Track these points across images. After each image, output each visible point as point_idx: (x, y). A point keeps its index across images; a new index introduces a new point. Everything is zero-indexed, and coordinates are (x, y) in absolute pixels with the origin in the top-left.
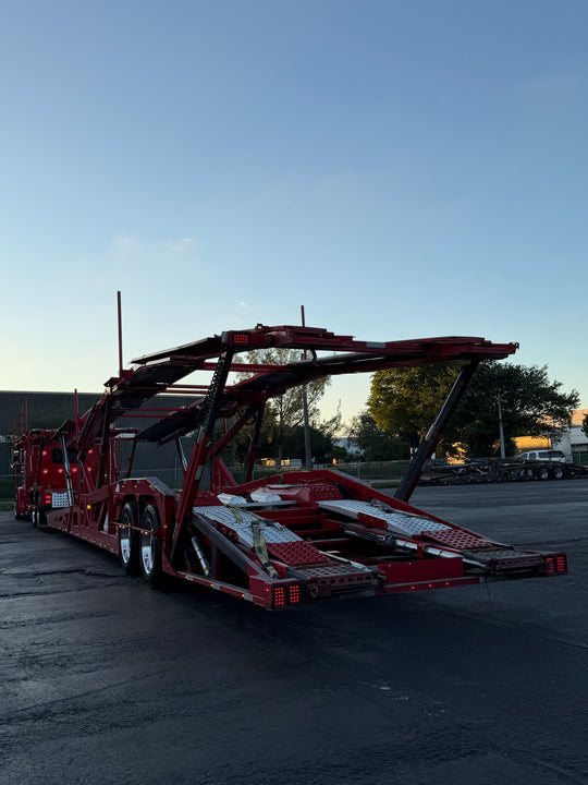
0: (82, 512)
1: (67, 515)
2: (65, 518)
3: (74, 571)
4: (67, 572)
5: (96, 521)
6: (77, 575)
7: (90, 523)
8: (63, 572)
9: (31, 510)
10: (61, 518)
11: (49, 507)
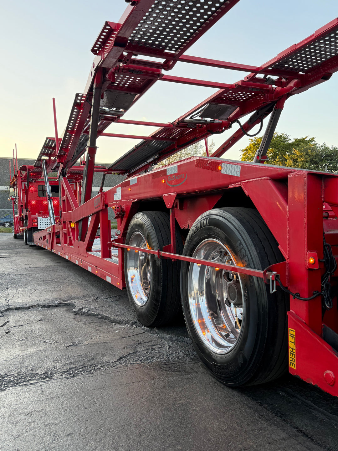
0: (65, 231)
1: (50, 234)
2: (47, 236)
3: (57, 306)
4: (49, 307)
5: (83, 239)
6: (60, 311)
7: (76, 242)
8: (43, 306)
9: (23, 231)
10: (45, 237)
11: (36, 229)
